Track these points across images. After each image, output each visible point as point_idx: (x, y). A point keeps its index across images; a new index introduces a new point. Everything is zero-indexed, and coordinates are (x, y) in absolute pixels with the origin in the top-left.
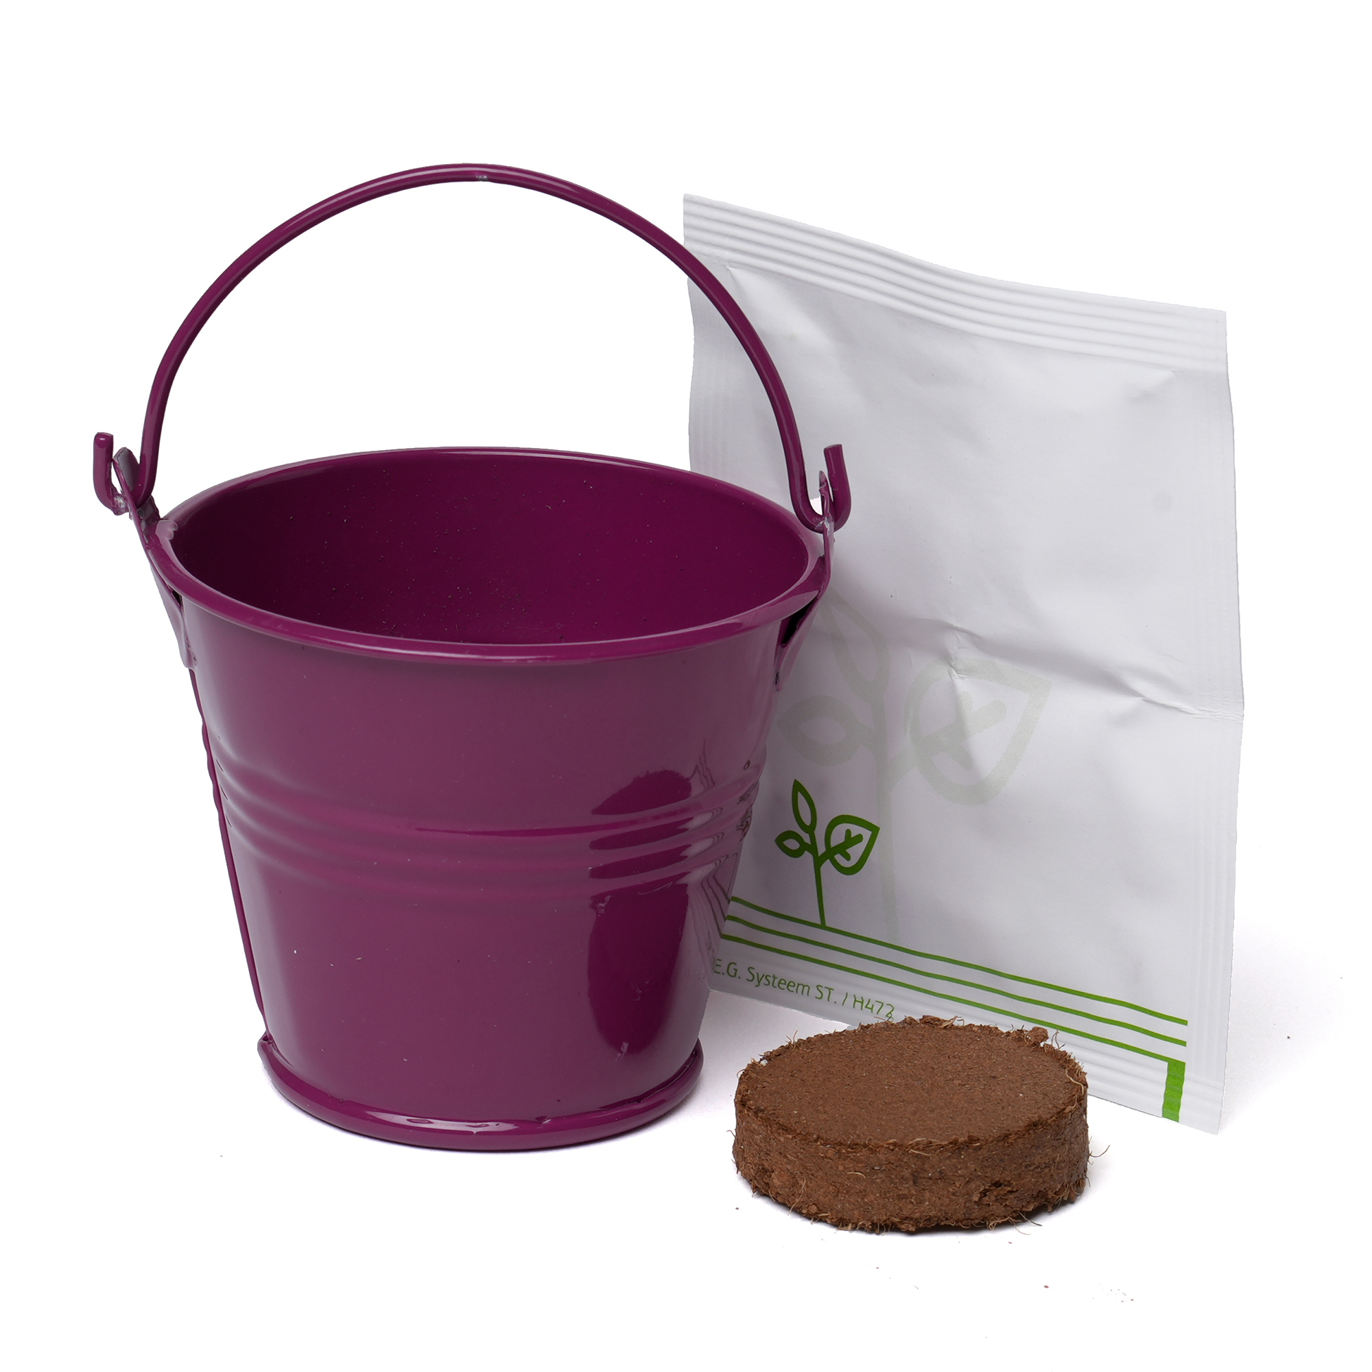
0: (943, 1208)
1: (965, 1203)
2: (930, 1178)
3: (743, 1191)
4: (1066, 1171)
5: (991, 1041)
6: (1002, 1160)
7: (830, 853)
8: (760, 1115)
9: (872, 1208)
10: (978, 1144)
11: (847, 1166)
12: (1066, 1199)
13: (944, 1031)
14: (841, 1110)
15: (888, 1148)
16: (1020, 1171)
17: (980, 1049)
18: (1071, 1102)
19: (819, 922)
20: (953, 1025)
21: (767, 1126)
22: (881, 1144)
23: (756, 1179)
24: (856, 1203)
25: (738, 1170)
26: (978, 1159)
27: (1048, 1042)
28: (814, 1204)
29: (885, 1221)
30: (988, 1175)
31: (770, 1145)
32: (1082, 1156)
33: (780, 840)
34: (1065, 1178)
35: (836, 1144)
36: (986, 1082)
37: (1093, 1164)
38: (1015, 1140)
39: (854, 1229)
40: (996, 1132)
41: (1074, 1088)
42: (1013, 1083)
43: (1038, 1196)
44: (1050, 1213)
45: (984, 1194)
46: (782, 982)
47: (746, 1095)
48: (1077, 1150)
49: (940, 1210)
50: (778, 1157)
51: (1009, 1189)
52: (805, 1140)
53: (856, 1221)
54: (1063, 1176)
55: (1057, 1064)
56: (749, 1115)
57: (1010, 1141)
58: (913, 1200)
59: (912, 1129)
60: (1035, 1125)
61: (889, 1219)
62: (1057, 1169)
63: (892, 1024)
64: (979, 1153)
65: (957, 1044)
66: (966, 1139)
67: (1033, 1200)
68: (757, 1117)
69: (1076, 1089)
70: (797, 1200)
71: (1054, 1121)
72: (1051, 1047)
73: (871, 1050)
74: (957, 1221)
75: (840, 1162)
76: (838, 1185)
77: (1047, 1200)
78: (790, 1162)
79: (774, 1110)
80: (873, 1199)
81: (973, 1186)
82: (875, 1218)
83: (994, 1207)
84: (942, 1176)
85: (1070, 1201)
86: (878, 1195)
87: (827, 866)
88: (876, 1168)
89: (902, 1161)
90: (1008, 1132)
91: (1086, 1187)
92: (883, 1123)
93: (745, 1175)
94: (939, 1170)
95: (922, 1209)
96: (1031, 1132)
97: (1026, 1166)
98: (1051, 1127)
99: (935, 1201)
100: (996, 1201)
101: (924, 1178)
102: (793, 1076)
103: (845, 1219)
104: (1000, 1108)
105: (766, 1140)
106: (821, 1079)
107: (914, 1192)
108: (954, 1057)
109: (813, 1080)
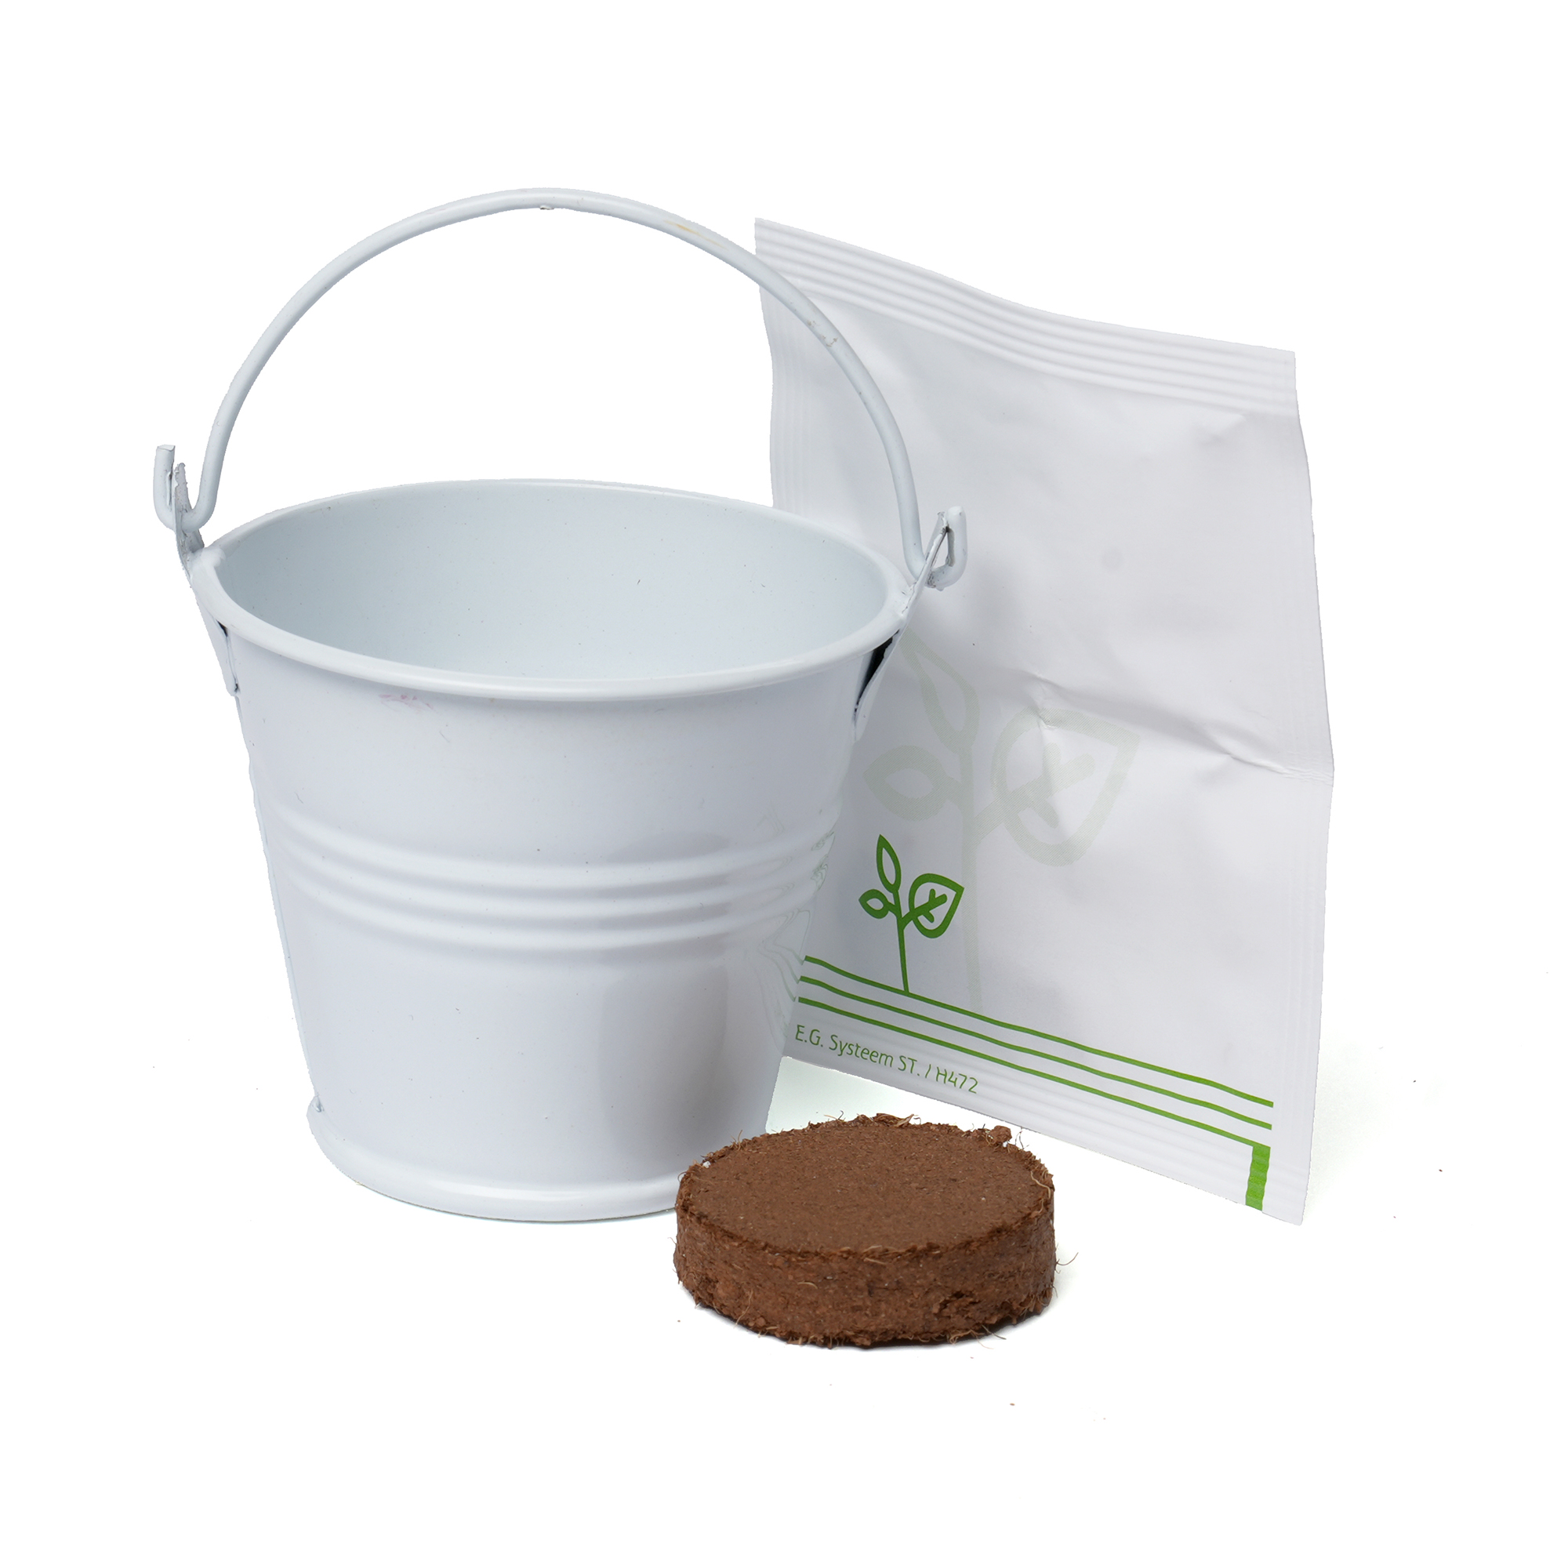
0: (901, 1321)
1: (924, 1315)
2: (886, 1289)
3: (687, 1301)
4: (1031, 1280)
5: (951, 1140)
6: (963, 1269)
7: (914, 913)
8: (703, 1220)
9: (825, 1321)
10: (938, 1252)
11: (797, 1276)
12: (1031, 1310)
13: (900, 1130)
14: (790, 1215)
15: (842, 1256)
16: (983, 1280)
17: (938, 1150)
18: (1038, 1207)
19: (902, 988)
20: (909, 1124)
21: (711, 1233)
22: (833, 1251)
23: (698, 1289)
24: (807, 1315)
25: (680, 1279)
26: (938, 1268)
27: (1012, 1142)
28: (762, 1316)
29: (838, 1334)
30: (949, 1285)
31: (714, 1254)
32: (1049, 1264)
33: (864, 900)
34: (1031, 1287)
35: (785, 1252)
36: (945, 1185)
37: (1061, 1274)
38: (978, 1247)
39: (805, 1343)
40: (957, 1240)
41: (1040, 1191)
42: (974, 1186)
43: (1002, 1308)
44: (1015, 1325)
45: (944, 1305)
46: (866, 1051)
47: (688, 1200)
48: (1044, 1258)
49: (897, 1323)
50: (723, 1266)
51: (971, 1300)
52: (752, 1247)
53: (807, 1334)
54: (1029, 1286)
55: (1021, 1166)
56: (691, 1221)
57: (972, 1248)
58: (868, 1312)
59: (866, 1236)
60: (999, 1231)
61: (842, 1332)
62: (1023, 1278)
63: (844, 1123)
64: (939, 1261)
65: (914, 1144)
66: (925, 1246)
67: (996, 1312)
68: (700, 1223)
69: (1042, 1193)
70: (744, 1312)
71: (1019, 1227)
72: (1014, 1147)
73: (821, 1151)
74: (915, 1335)
75: (789, 1272)
76: (788, 1296)
77: (1012, 1312)
78: (735, 1271)
79: (718, 1215)
80: (825, 1311)
81: (932, 1296)
82: (827, 1332)
83: (955, 1319)
84: (899, 1286)
85: (1037, 1312)
87: (911, 928)
88: (828, 1278)
89: (856, 1270)
90: (970, 1239)
91: (1053, 1298)
92: (835, 1229)
93: (687, 1286)
94: (896, 1280)
95: (878, 1321)
96: (995, 1238)
97: (989, 1276)
98: (1016, 1233)
99: (891, 1314)
100: (957, 1313)
101: (880, 1288)
102: (738, 1179)
103: (795, 1333)
104: (961, 1213)
105: (709, 1247)
106: (768, 1182)
107: (869, 1303)
108: (911, 1158)
109: (760, 1183)
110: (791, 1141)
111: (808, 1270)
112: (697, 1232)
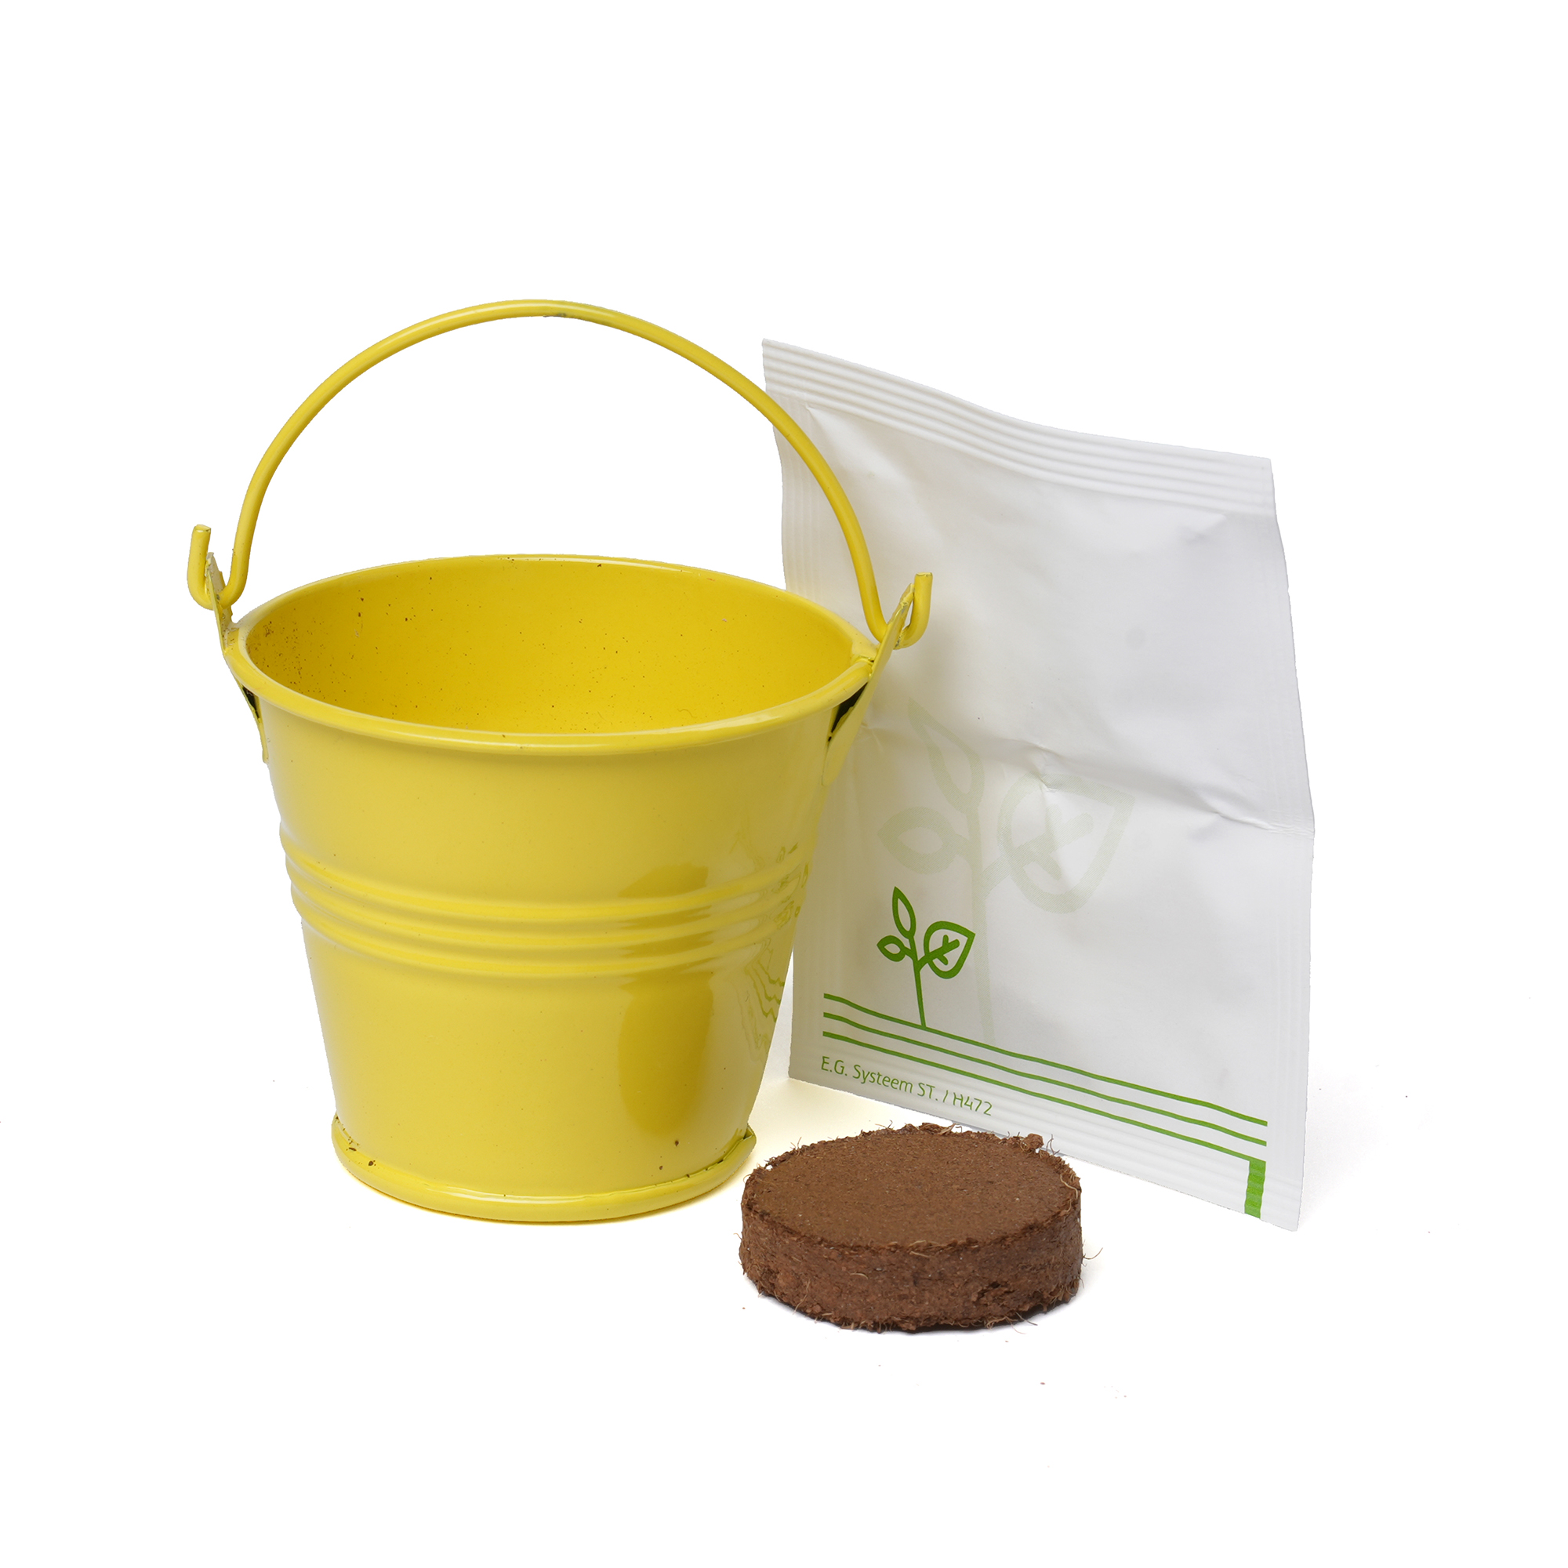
0: (943, 1308)
1: (964, 1303)
2: (930, 1279)
3: (750, 1290)
4: (1061, 1272)
5: (989, 1147)
6: (999, 1262)
7: (929, 957)
8: (766, 1218)
9: (874, 1308)
10: (976, 1246)
11: (850, 1267)
12: (1060, 1299)
13: (943, 1138)
14: (844, 1213)
15: (890, 1250)
16: (1017, 1272)
17: (977, 1155)
18: (1066, 1206)
19: (920, 1024)
20: (951, 1132)
21: (772, 1229)
22: (883, 1246)
23: (761, 1280)
24: (859, 1303)
25: (745, 1271)
26: (976, 1261)
27: (1044, 1148)
28: (818, 1303)
29: (886, 1320)
31: (775, 1247)
32: (1076, 1258)
33: (882, 945)
34: (1060, 1278)
35: (839, 1246)
36: (983, 1187)
37: (1086, 1267)
38: (1012, 1242)
39: (856, 1328)
40: (993, 1235)
41: (1068, 1192)
42: (1009, 1187)
43: (1034, 1297)
44: (1045, 1313)
45: (982, 1294)
46: (886, 1079)
47: (752, 1199)
48: (1071, 1253)
49: (940, 1310)
50: (784, 1259)
51: (1006, 1289)
52: (809, 1242)
53: (858, 1320)
54: (1058, 1277)
55: (1052, 1170)
56: (755, 1218)
57: (1007, 1243)
58: (913, 1300)
59: (912, 1232)
60: (1031, 1228)
61: (890, 1318)
62: (1053, 1270)
63: (893, 1131)
64: (977, 1255)
65: (956, 1150)
66: (965, 1241)
67: (1029, 1301)
68: (763, 1220)
69: (1070, 1194)
70: (802, 1300)
71: (1049, 1224)
72: (1046, 1153)
73: (872, 1156)
74: (956, 1321)
75: (843, 1264)
76: (841, 1286)
77: (1042, 1300)
78: (794, 1263)
79: (779, 1213)
80: (875, 1299)
81: (971, 1286)
82: (877, 1318)
83: (992, 1307)
84: (942, 1277)
85: (1065, 1301)
86: (880, 1295)
87: (926, 970)
88: (878, 1269)
90: (1004, 1235)
91: (1079, 1288)
92: (884, 1226)
93: (751, 1277)
94: (938, 1271)
95: (922, 1309)
96: (1027, 1234)
97: (1023, 1268)
98: (1047, 1230)
99: (934, 1301)
100: (993, 1301)
101: (924, 1279)
102: (797, 1181)
103: (848, 1319)
104: (997, 1211)
105: (771, 1242)
106: (824, 1183)
107: (914, 1292)
108: (953, 1163)
109: (816, 1185)
110: (845, 1147)
111: (861, 1262)
112: (760, 1228)
